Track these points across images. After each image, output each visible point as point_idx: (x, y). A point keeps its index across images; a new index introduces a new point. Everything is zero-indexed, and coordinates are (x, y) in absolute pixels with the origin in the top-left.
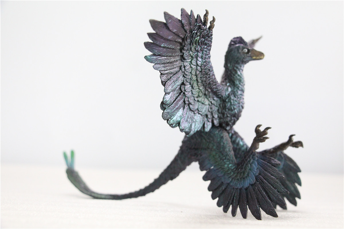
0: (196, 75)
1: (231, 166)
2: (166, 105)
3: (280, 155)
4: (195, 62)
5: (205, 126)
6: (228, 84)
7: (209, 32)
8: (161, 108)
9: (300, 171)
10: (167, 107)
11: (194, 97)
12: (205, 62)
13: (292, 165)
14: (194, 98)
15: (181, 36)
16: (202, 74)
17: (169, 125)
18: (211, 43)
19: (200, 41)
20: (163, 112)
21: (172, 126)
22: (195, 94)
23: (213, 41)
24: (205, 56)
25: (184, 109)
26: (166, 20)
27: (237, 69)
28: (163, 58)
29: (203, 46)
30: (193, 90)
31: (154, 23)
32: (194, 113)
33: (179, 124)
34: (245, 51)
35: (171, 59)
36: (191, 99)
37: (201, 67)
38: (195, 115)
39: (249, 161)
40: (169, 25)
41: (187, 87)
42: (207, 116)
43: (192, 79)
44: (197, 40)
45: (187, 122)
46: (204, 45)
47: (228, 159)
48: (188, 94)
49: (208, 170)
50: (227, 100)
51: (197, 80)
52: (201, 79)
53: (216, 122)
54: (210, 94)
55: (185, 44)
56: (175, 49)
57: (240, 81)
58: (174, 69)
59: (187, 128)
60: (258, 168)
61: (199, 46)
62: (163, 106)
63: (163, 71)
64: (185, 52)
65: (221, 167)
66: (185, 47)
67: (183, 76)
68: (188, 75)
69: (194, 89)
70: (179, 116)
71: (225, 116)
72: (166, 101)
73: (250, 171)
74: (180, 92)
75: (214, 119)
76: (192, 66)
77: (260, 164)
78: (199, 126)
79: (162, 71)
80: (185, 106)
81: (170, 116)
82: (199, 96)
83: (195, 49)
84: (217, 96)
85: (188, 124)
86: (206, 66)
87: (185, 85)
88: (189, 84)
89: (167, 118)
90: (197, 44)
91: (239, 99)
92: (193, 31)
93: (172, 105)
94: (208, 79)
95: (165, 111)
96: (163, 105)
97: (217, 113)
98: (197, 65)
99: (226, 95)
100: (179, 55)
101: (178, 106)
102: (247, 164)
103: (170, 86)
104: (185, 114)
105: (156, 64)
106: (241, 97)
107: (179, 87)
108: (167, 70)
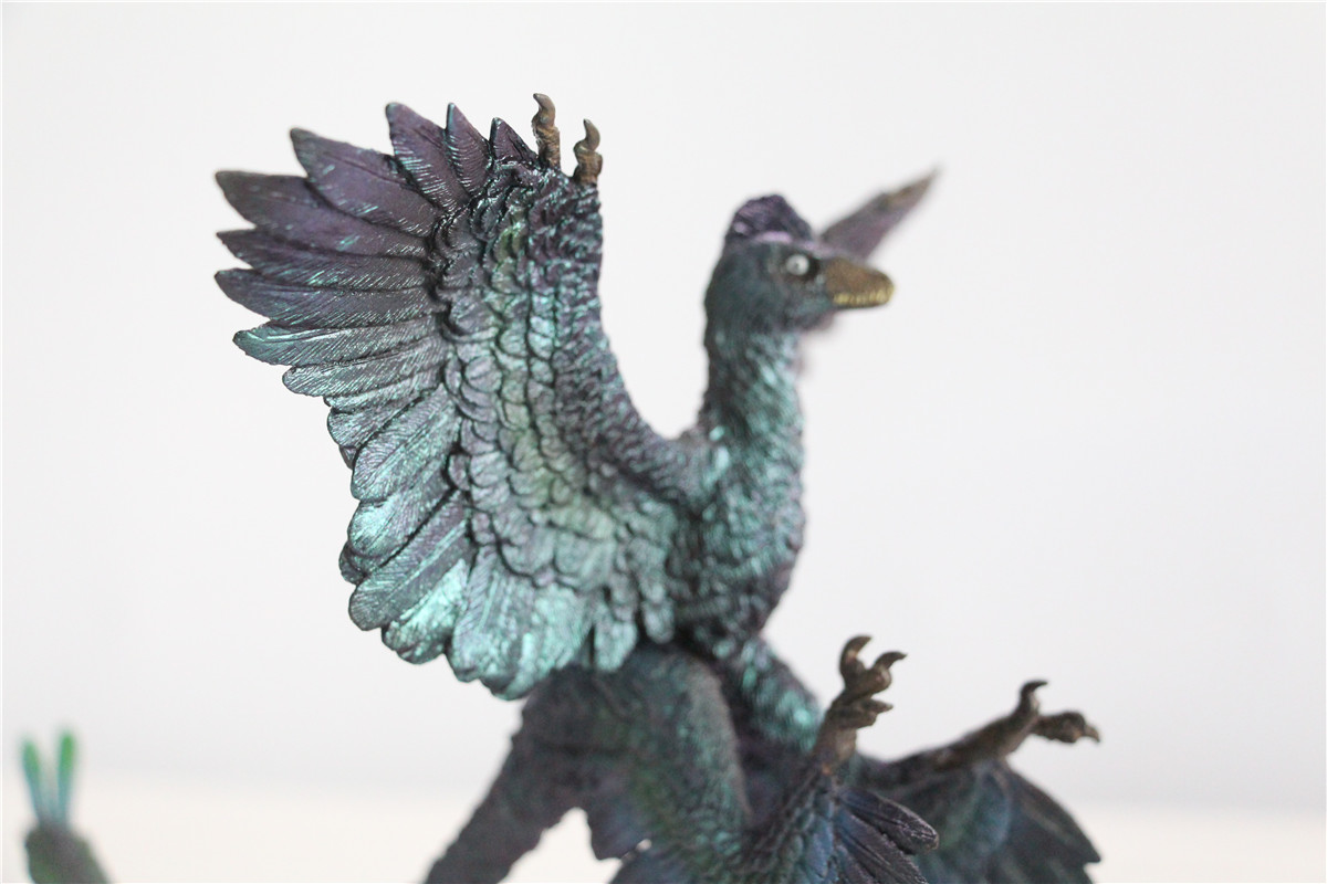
0: (528, 404)
1: (724, 843)
2: (364, 557)
3: (989, 780)
4: (517, 341)
5: (600, 641)
6: (717, 433)
7: (574, 197)
8: (343, 574)
9: (1095, 858)
10: (371, 566)
11: (524, 508)
12: (573, 337)
13: (1052, 826)
14: (526, 513)
15: (410, 229)
16: (556, 395)
17: (394, 654)
18: (594, 243)
19: (534, 240)
20: (356, 592)
21: (412, 655)
22: (526, 496)
23: (606, 232)
24: (567, 309)
25: (471, 569)
26: (305, 166)
27: (760, 361)
28: (333, 336)
29: (556, 262)
30: (516, 477)
31: (238, 187)
32: (535, 586)
33: (444, 643)
34: (797, 266)
35: (379, 336)
36: (507, 522)
37: (550, 361)
38: (541, 592)
39: (800, 821)
40: (329, 187)
41: (477, 465)
42: (607, 593)
43: (506, 424)
44: (511, 236)
45: (491, 631)
46: (558, 255)
47: (711, 806)
48: (488, 496)
49: (628, 856)
50: (708, 515)
51: (533, 426)
52: (552, 422)
53: (656, 623)
54: (619, 488)
55: (447, 260)
56: (394, 289)
57: (774, 413)
58: (400, 381)
59: (492, 660)
60: (834, 858)
61: (532, 263)
62: (352, 565)
63: (342, 398)
64: (461, 297)
65: (678, 847)
66: (446, 275)
67: (459, 412)
68: (484, 404)
69: (518, 470)
70: (446, 603)
71: (704, 589)
72: (365, 541)
73: (800, 872)
74: (446, 487)
75: (646, 606)
76: (503, 359)
77: (847, 837)
78: (560, 646)
79: (336, 396)
80: (478, 552)
81: (394, 607)
82: (551, 500)
83: (514, 277)
84: (658, 493)
85: (497, 641)
86: (576, 357)
87: (469, 455)
88: (490, 447)
89: (377, 617)
90: (521, 253)
91: (768, 508)
92: (480, 198)
93: (398, 558)
94: (592, 420)
95: (365, 587)
96: (355, 561)
97: (659, 576)
98: (531, 354)
99: (701, 485)
100: (425, 315)
101: (435, 557)
102: (788, 838)
103: (383, 466)
104: (480, 594)
105: (297, 366)
106: (779, 497)
107: (436, 465)
108: (360, 392)
